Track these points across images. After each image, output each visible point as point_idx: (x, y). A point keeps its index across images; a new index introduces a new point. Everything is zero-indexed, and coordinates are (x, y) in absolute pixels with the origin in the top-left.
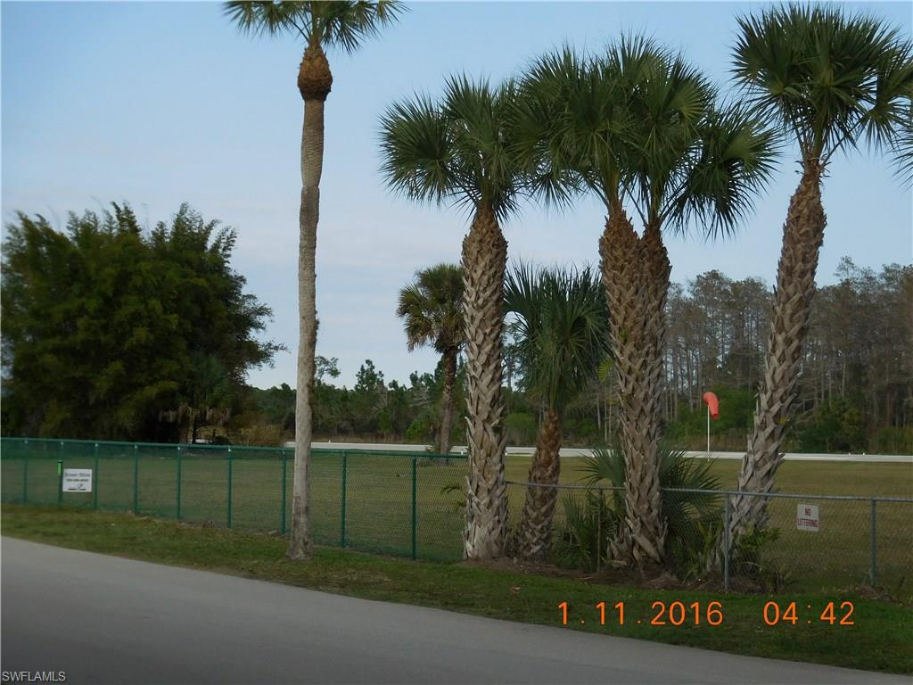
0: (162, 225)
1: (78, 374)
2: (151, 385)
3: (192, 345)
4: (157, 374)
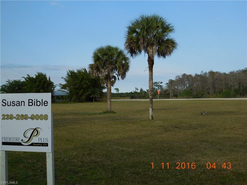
2: (87, 92)
3: (94, 87)
4: (88, 91)
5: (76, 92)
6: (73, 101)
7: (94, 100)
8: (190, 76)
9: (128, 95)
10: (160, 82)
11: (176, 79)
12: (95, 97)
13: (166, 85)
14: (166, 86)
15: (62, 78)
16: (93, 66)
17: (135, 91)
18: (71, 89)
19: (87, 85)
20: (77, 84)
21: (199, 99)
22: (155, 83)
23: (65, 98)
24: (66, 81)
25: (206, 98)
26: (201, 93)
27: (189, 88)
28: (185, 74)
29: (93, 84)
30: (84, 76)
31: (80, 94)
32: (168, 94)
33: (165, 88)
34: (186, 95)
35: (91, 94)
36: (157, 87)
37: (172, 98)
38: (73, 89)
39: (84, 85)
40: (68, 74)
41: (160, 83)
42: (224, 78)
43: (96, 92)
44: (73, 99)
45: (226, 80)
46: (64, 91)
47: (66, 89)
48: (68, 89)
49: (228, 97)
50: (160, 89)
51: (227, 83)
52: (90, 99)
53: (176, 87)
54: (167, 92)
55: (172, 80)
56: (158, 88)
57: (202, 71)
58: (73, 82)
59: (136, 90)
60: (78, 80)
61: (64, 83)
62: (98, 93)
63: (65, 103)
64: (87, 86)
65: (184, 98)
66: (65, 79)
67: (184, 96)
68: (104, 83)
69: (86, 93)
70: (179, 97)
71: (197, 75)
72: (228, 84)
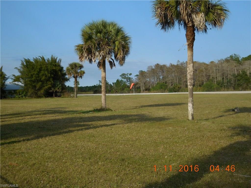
0: (48, 59)
1: (34, 85)
2: (47, 86)
3: (54, 79)
4: (48, 84)
5: (33, 86)
6: (29, 96)
7: (54, 95)
8: (164, 66)
9: (90, 89)
10: (129, 73)
11: (148, 70)
12: (56, 92)
13: (136, 77)
14: (136, 79)
15: (16, 68)
16: (82, 47)
17: (99, 85)
18: (27, 82)
19: (46, 76)
20: (34, 76)
21: (176, 93)
22: (123, 75)
23: (19, 92)
24: (21, 72)
25: (184, 92)
26: (178, 86)
27: (164, 80)
28: (158, 64)
29: (53, 75)
30: (42, 66)
31: (37, 88)
32: (139, 88)
33: (135, 81)
34: (160, 89)
35: (51, 87)
36: (125, 80)
37: (143, 92)
38: (29, 82)
39: (43, 76)
40: (23, 64)
41: (128, 75)
42: (205, 68)
43: (57, 85)
44: (29, 94)
45: (207, 71)
46: (17, 85)
47: (21, 82)
48: (22, 82)
49: (211, 91)
50: (129, 82)
51: (208, 74)
52: (49, 94)
53: (148, 79)
54: (137, 85)
55: (143, 71)
56: (127, 80)
57: (179, 61)
58: (28, 74)
59: (100, 83)
60: (34, 71)
61: (18, 74)
62: (60, 87)
63: (18, 99)
64: (46, 78)
65: (158, 92)
66: (19, 70)
67: (158, 89)
68: (71, 74)
69: (44, 86)
70: (152, 91)
71: (172, 66)
72: (210, 76)
